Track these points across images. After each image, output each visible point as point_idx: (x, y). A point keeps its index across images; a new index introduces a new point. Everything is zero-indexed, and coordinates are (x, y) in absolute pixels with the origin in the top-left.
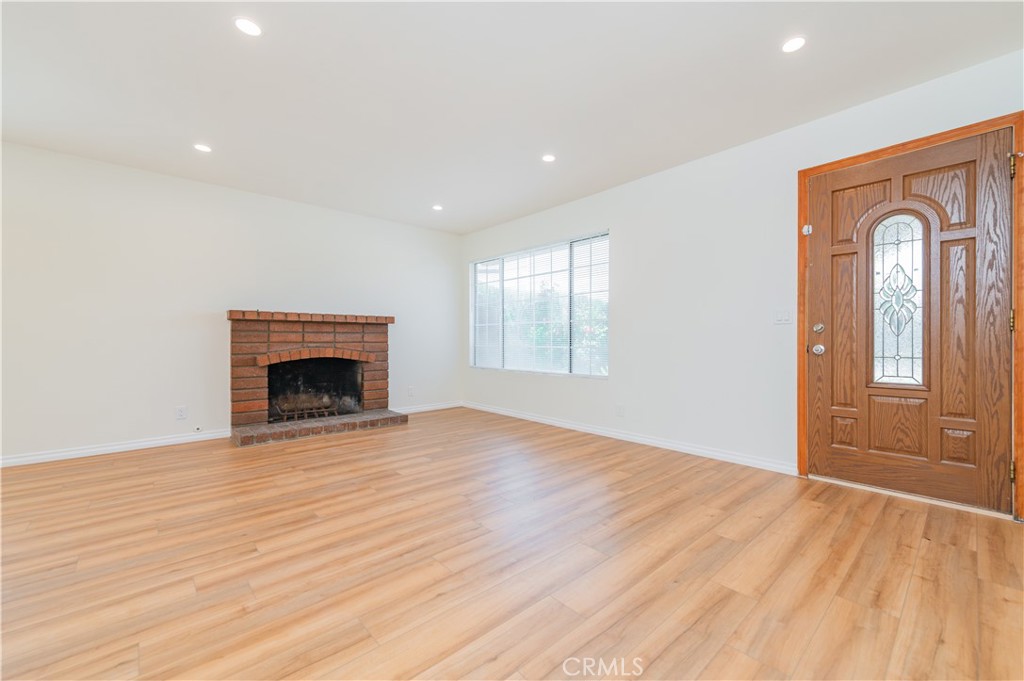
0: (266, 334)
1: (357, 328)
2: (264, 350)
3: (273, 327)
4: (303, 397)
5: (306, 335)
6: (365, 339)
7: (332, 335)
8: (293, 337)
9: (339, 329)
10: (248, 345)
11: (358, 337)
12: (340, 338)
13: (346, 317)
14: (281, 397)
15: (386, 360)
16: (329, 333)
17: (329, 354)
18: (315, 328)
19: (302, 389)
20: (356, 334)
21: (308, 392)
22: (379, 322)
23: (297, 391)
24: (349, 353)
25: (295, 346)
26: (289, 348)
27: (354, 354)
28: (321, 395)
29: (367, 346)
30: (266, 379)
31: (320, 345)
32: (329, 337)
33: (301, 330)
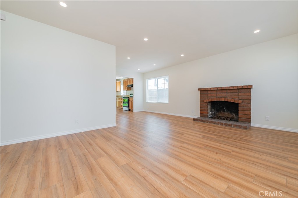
0: (207, 94)
1: (235, 91)
2: (207, 98)
3: (209, 92)
4: (226, 113)
5: (218, 94)
6: (239, 95)
7: (226, 94)
8: (214, 95)
9: (229, 91)
10: (203, 97)
11: (236, 94)
12: (229, 94)
14: (219, 112)
15: (250, 103)
16: (225, 93)
17: (223, 100)
18: (220, 92)
19: (225, 110)
20: (235, 93)
21: (227, 112)
22: (244, 88)
23: (224, 111)
24: (230, 100)
25: (214, 97)
26: (213, 98)
27: (232, 100)
28: (232, 114)
29: (240, 97)
30: (207, 106)
31: (221, 97)
32: (225, 94)
33: (216, 92)
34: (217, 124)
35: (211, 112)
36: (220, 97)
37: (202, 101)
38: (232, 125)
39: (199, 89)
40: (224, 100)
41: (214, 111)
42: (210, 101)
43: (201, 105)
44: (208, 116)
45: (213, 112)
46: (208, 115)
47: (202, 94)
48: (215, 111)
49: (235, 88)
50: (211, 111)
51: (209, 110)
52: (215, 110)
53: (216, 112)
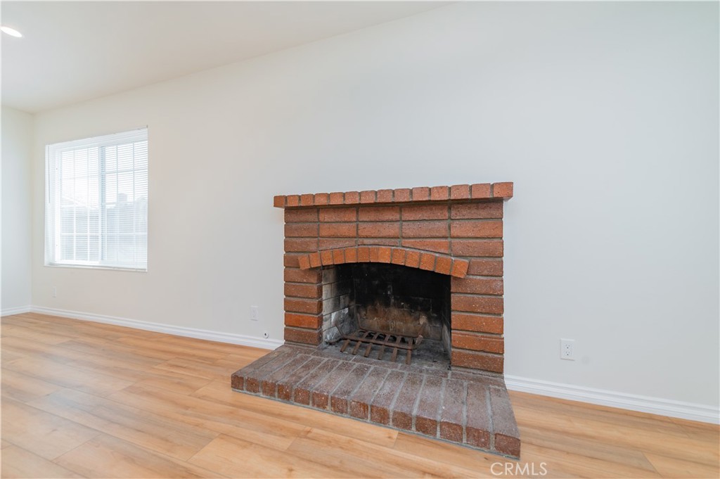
0: (316, 226)
1: (438, 210)
2: (313, 247)
5: (362, 226)
6: (454, 232)
7: (397, 225)
9: (407, 214)
10: (299, 240)
11: (441, 228)
12: (410, 229)
13: (411, 191)
14: (369, 307)
15: (498, 273)
16: (392, 221)
18: (372, 216)
19: (393, 300)
20: (437, 223)
21: (400, 307)
22: (476, 195)
23: (387, 304)
24: (416, 257)
25: (347, 243)
26: (341, 244)
27: (425, 259)
28: (417, 313)
29: (458, 245)
30: (315, 287)
31: (376, 241)
32: (392, 229)
33: (354, 219)
34: (354, 415)
35: (334, 315)
36: (371, 241)
37: (290, 263)
38: (434, 422)
39: (279, 201)
40: (388, 261)
41: (348, 307)
42: (325, 263)
43: (288, 281)
44: (320, 339)
45: (346, 310)
46: (321, 333)
47: (294, 226)
48: (353, 304)
49: (435, 197)
50: (336, 307)
51: (327, 305)
52: (351, 299)
53: (358, 308)
